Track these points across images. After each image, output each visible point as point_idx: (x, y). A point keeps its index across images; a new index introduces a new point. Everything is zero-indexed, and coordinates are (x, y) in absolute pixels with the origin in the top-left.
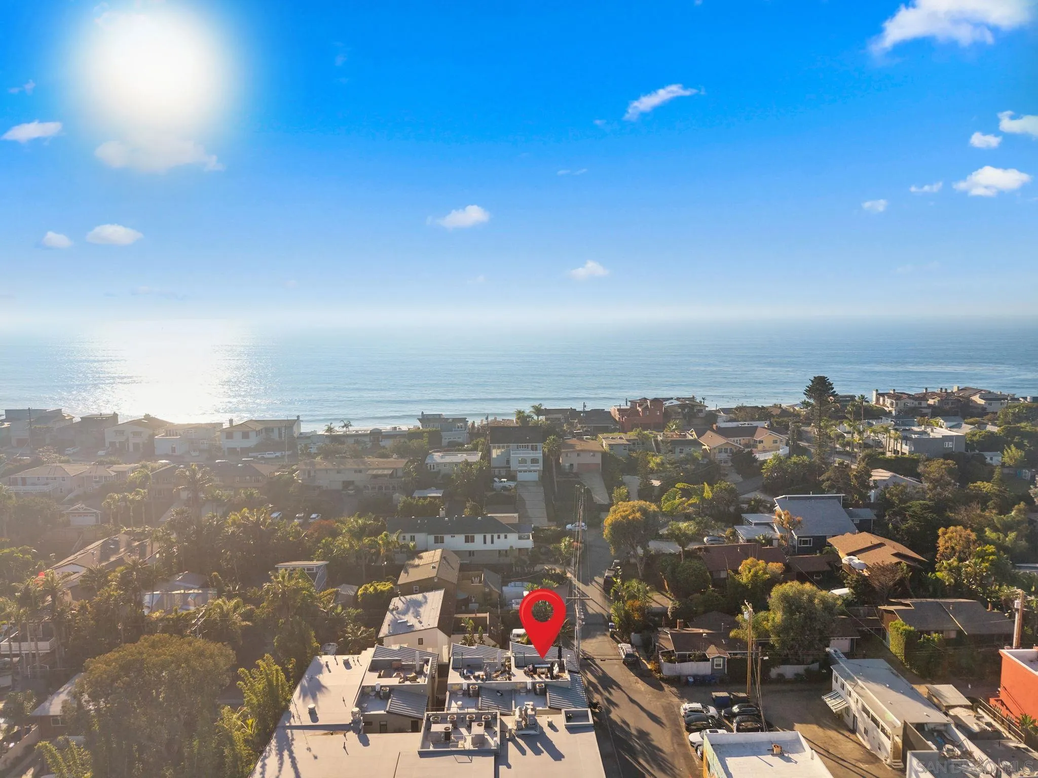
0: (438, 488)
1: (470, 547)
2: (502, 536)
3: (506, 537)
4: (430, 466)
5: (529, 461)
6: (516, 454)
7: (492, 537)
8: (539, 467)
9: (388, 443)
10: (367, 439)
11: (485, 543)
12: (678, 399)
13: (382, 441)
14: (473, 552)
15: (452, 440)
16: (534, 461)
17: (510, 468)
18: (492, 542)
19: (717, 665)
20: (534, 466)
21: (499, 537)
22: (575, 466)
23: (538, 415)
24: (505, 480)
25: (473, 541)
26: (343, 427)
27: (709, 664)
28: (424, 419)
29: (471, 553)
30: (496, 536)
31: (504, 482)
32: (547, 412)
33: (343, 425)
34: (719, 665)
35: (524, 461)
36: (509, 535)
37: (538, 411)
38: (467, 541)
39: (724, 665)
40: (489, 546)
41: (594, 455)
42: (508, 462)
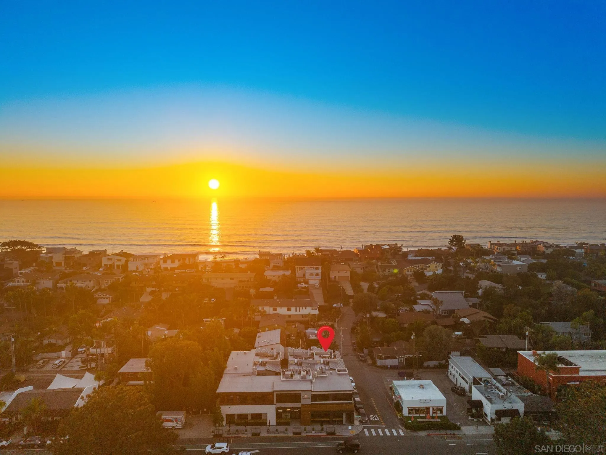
0: (271, 287)
1: (289, 313)
2: (304, 308)
3: (306, 308)
4: (267, 276)
5: (314, 275)
6: (308, 271)
7: (300, 308)
8: (320, 277)
9: (243, 266)
10: (233, 264)
11: (296, 311)
12: (388, 245)
13: (240, 265)
14: (291, 315)
15: (275, 264)
16: (317, 275)
17: (305, 278)
18: (300, 311)
19: (401, 361)
20: (317, 277)
21: (303, 309)
22: (337, 277)
23: (317, 253)
24: (303, 284)
25: (290, 310)
26: (221, 258)
27: (397, 360)
28: (261, 254)
29: (290, 316)
30: (301, 308)
31: (303, 285)
32: (322, 251)
33: (221, 256)
34: (402, 361)
35: (311, 274)
36: (307, 308)
37: (317, 250)
38: (288, 310)
39: (404, 361)
40: (298, 313)
41: (346, 272)
42: (304, 275)
